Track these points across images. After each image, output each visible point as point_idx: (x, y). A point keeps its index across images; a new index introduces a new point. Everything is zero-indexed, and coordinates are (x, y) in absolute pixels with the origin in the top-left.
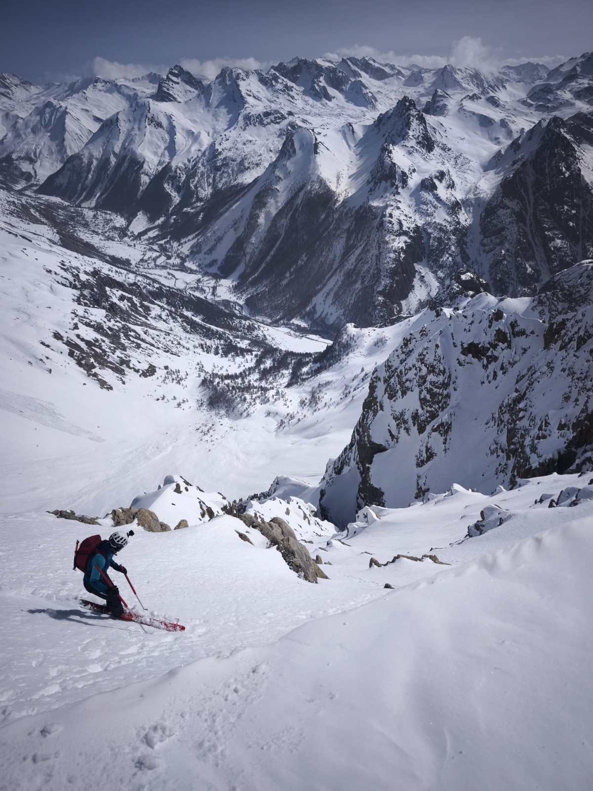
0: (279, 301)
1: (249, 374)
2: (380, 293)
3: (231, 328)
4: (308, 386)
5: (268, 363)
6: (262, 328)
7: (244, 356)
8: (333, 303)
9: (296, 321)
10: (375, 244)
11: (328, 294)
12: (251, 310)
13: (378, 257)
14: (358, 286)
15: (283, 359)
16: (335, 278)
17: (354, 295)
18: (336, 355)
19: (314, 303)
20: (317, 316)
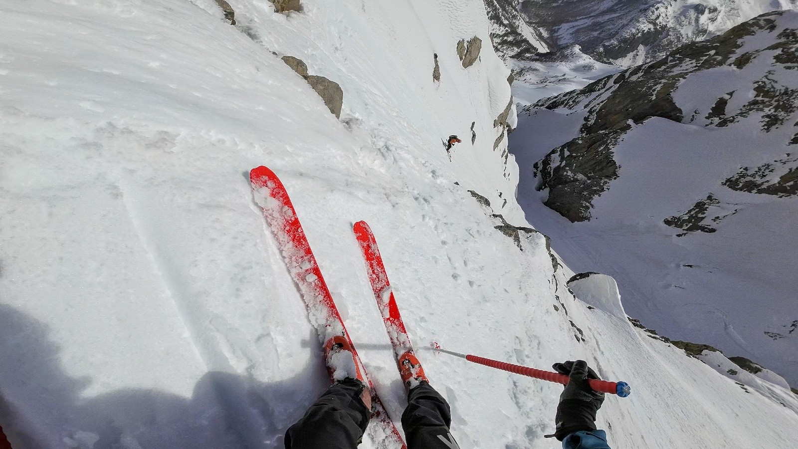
0: (543, 12)
1: (496, 37)
2: (604, 46)
3: (504, 9)
4: (523, 64)
5: (510, 38)
6: (520, 21)
7: (500, 26)
8: (571, 34)
9: (541, 30)
10: (629, 18)
11: (574, 27)
12: (523, 8)
13: (624, 26)
14: (595, 34)
15: (520, 42)
16: (586, 20)
17: (588, 37)
18: (554, 58)
19: (560, 27)
20: (556, 34)
